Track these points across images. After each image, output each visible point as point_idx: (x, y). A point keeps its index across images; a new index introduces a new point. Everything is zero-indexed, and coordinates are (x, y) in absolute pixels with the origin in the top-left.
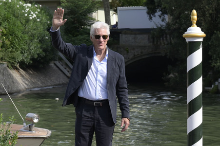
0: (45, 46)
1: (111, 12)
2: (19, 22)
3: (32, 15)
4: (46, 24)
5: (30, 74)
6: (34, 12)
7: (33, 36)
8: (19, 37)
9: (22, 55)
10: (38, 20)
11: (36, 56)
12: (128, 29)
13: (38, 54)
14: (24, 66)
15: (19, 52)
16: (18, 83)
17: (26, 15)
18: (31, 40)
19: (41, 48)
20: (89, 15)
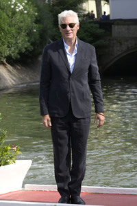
0: (33, 40)
1: (103, 3)
2: (5, 14)
3: (19, 7)
4: (33, 16)
5: (17, 69)
6: (21, 4)
7: (20, 29)
8: (6, 30)
9: (8, 49)
10: (26, 12)
11: (24, 50)
12: (121, 20)
13: (26, 48)
14: (11, 61)
15: (6, 46)
16: (6, 80)
17: (13, 7)
18: (19, 33)
19: (29, 41)
20: (79, 6)
